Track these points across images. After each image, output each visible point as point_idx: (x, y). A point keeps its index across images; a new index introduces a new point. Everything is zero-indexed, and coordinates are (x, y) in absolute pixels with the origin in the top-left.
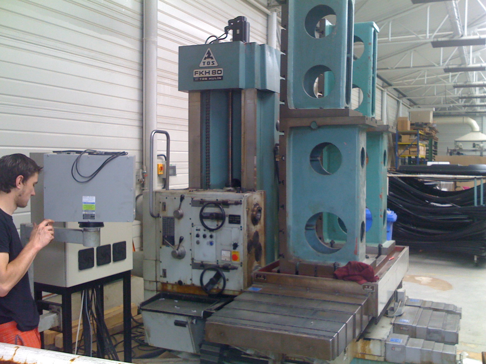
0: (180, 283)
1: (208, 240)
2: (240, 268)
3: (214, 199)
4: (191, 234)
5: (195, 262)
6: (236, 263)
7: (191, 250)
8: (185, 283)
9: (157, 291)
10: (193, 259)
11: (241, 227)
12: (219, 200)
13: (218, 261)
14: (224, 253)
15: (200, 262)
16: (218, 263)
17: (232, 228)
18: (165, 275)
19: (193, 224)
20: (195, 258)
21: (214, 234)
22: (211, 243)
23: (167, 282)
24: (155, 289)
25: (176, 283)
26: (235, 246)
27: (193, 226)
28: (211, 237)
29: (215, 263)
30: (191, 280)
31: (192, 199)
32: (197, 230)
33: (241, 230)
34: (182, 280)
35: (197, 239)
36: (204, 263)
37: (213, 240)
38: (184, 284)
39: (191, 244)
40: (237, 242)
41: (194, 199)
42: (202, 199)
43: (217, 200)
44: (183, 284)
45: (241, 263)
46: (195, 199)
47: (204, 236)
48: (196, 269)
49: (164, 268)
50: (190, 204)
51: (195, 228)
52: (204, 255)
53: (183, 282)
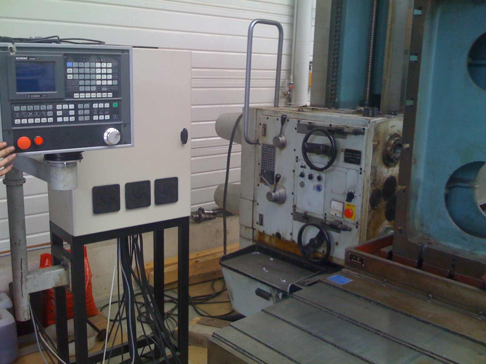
0: (278, 235)
1: (316, 182)
2: (355, 230)
3: (326, 124)
4: (294, 171)
5: (297, 211)
6: (349, 222)
7: (293, 193)
8: (284, 237)
9: (253, 240)
10: (295, 206)
11: (361, 169)
12: (332, 126)
13: (326, 214)
14: (334, 204)
15: (302, 212)
16: (325, 218)
17: (348, 169)
18: (261, 223)
19: (297, 157)
20: (297, 206)
21: (323, 175)
22: (319, 188)
23: (264, 231)
24: (251, 237)
25: (273, 235)
26: (350, 197)
27: (297, 161)
28: (319, 178)
29: (322, 217)
30: (291, 234)
31: (299, 121)
32: (302, 167)
33: (361, 173)
34: (281, 233)
35: (301, 179)
36: (308, 214)
37: (322, 184)
39: (294, 185)
40: (353, 192)
41: (300, 123)
42: (310, 123)
44: (282, 238)
45: (357, 223)
46: (302, 122)
47: (311, 177)
48: (298, 221)
49: (261, 213)
50: (296, 129)
51: (300, 164)
52: (309, 204)
53: (282, 236)
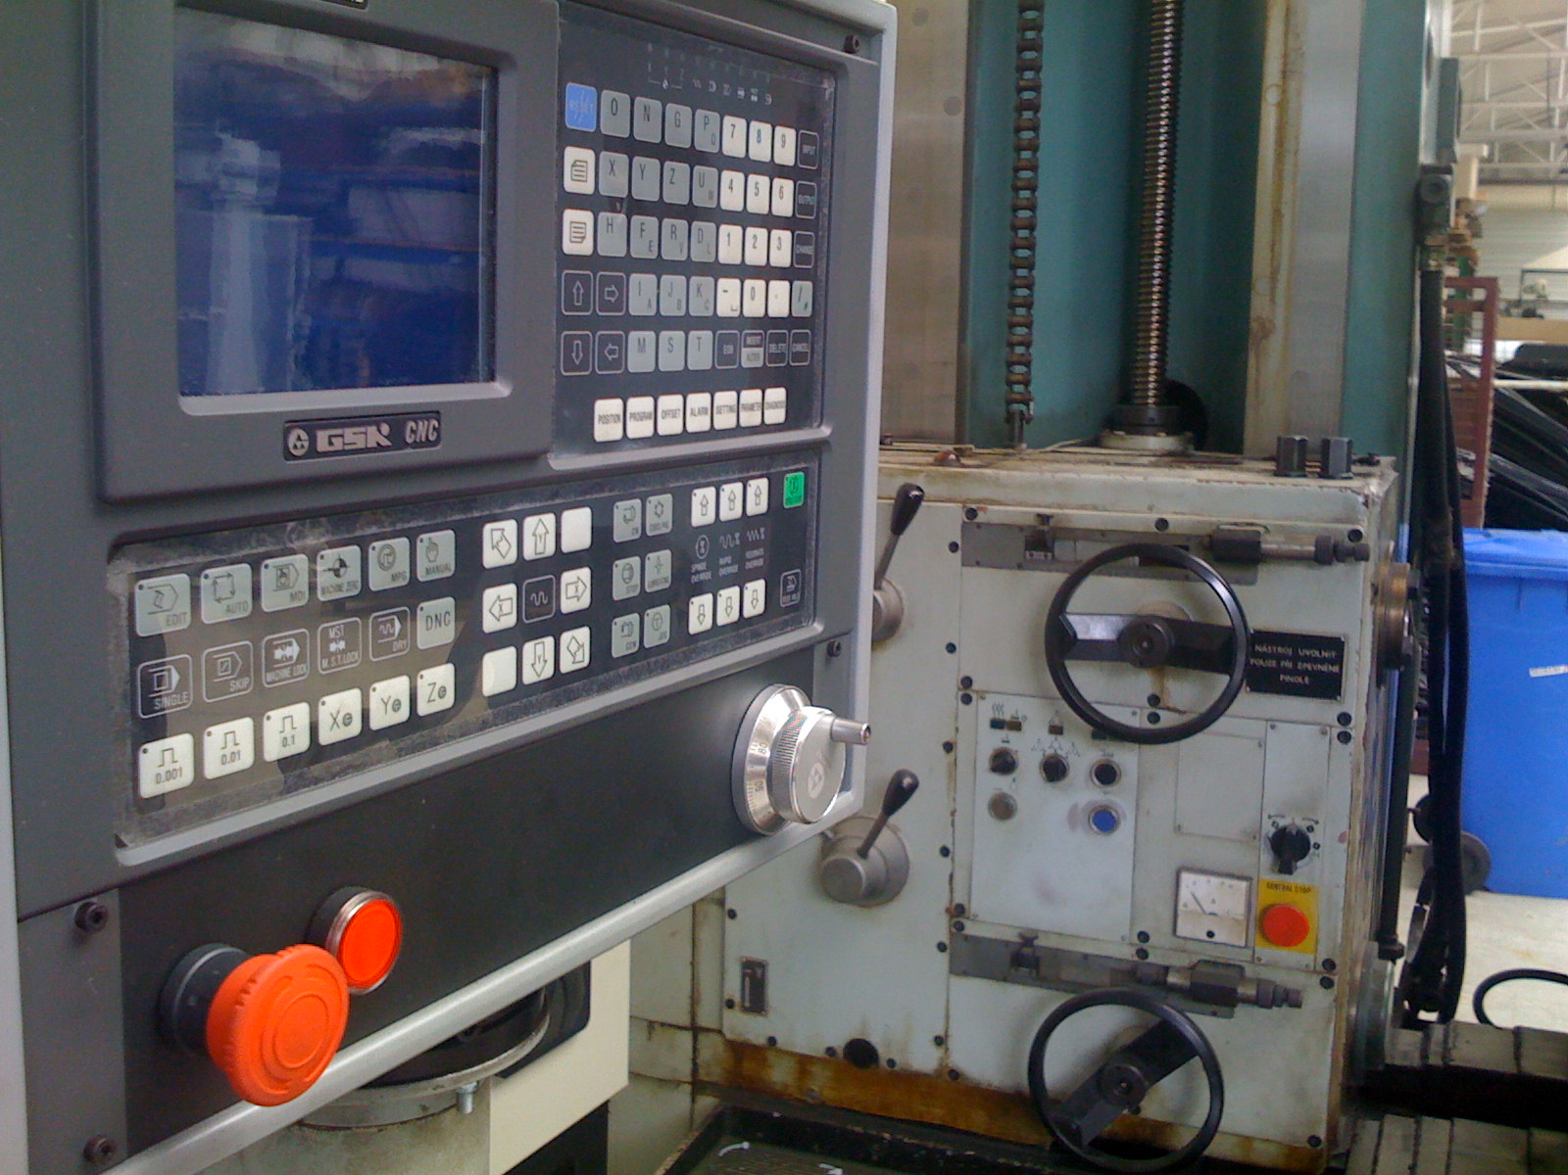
0: (860, 1053)
1: (1082, 792)
2: (1317, 999)
3: (1137, 518)
4: (949, 747)
5: (971, 929)
6: (1285, 964)
7: (945, 852)
8: (897, 1059)
9: (698, 1086)
10: (958, 913)
11: (1344, 719)
12: (1172, 529)
13: (1144, 937)
14: (1194, 886)
15: (1011, 936)
16: (1143, 954)
17: (1272, 723)
18: (756, 998)
19: (967, 682)
20: (975, 907)
21: (1126, 757)
22: (1104, 820)
23: (772, 1041)
24: (685, 1070)
25: (830, 1051)
26: (1289, 847)
27: (967, 700)
28: (1106, 774)
29: (1127, 953)
30: (940, 1041)
31: (972, 514)
32: (997, 724)
33: (1345, 738)
34: (875, 1040)
35: (1002, 783)
36: (1040, 942)
37: (1118, 798)
38: (891, 1062)
39: (953, 813)
40: (1303, 825)
41: (981, 518)
42: (1044, 519)
43: (1162, 524)
44: (883, 1063)
45: (1329, 965)
46: (992, 514)
47: (1054, 770)
48: (978, 976)
49: (756, 954)
50: (954, 547)
51: (985, 710)
52: (1046, 895)
53: (883, 1054)
